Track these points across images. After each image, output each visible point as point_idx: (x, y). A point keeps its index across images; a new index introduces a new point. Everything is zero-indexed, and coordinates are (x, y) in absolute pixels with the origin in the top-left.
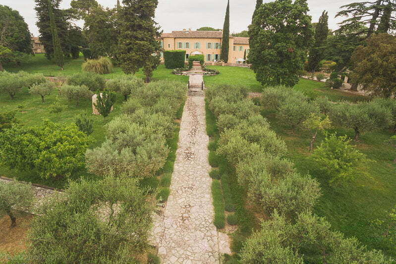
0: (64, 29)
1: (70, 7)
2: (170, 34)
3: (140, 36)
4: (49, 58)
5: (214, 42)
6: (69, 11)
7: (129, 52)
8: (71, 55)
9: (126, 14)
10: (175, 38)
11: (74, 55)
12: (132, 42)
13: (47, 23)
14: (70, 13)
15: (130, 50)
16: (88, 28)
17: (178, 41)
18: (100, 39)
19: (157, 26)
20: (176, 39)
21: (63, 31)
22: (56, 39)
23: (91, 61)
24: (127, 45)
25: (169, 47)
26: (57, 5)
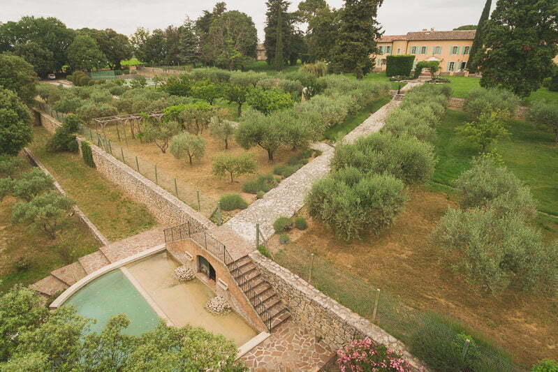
0: (288, 33)
1: (298, 9)
2: (404, 36)
3: (355, 37)
4: (269, 64)
5: (462, 46)
6: (296, 14)
7: (342, 53)
8: (289, 62)
9: (346, 15)
10: (408, 41)
11: (292, 62)
12: (347, 43)
13: (273, 28)
14: (295, 17)
15: (343, 51)
16: (311, 31)
17: (412, 44)
18: (320, 42)
19: (378, 27)
20: (410, 43)
21: (287, 35)
22: (279, 44)
23: (307, 66)
24: (342, 46)
25: (399, 52)
26: (286, 9)
